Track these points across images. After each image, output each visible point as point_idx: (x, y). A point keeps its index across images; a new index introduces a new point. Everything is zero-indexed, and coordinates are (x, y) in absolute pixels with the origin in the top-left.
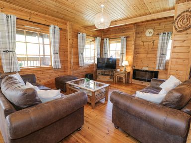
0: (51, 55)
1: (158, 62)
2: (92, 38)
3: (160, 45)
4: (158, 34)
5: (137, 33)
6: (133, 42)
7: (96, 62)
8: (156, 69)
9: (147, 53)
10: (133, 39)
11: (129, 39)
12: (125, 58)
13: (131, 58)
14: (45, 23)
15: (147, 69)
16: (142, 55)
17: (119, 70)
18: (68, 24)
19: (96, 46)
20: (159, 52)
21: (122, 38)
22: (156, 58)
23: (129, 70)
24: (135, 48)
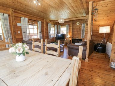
0: (38, 34)
1: (82, 35)
2: (53, 25)
3: (82, 28)
4: (81, 24)
5: (73, 23)
6: (72, 27)
7: (55, 36)
8: (81, 38)
9: (78, 32)
10: (72, 26)
11: (70, 26)
12: (68, 34)
13: (71, 34)
14: (36, 20)
15: (78, 38)
16: (75, 33)
17: (66, 40)
18: (44, 20)
19: (55, 29)
20: (82, 31)
21: (67, 25)
22: (81, 34)
23: (70, 39)
24: (72, 30)
